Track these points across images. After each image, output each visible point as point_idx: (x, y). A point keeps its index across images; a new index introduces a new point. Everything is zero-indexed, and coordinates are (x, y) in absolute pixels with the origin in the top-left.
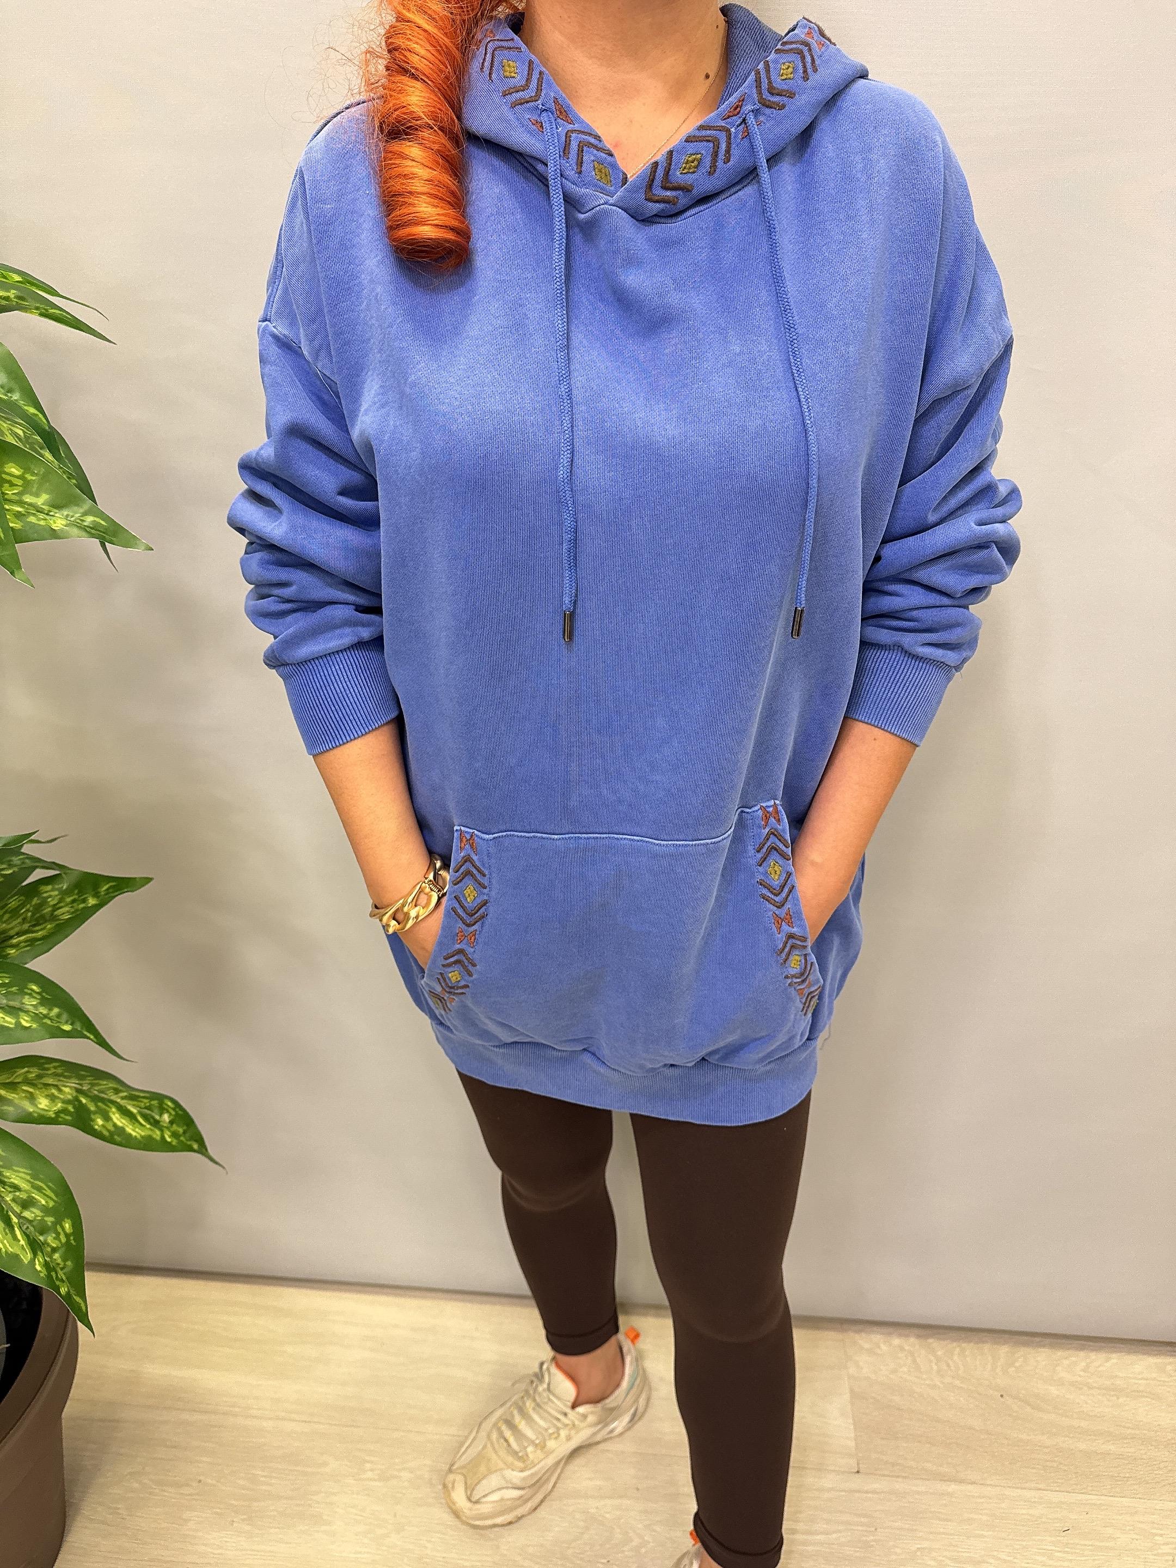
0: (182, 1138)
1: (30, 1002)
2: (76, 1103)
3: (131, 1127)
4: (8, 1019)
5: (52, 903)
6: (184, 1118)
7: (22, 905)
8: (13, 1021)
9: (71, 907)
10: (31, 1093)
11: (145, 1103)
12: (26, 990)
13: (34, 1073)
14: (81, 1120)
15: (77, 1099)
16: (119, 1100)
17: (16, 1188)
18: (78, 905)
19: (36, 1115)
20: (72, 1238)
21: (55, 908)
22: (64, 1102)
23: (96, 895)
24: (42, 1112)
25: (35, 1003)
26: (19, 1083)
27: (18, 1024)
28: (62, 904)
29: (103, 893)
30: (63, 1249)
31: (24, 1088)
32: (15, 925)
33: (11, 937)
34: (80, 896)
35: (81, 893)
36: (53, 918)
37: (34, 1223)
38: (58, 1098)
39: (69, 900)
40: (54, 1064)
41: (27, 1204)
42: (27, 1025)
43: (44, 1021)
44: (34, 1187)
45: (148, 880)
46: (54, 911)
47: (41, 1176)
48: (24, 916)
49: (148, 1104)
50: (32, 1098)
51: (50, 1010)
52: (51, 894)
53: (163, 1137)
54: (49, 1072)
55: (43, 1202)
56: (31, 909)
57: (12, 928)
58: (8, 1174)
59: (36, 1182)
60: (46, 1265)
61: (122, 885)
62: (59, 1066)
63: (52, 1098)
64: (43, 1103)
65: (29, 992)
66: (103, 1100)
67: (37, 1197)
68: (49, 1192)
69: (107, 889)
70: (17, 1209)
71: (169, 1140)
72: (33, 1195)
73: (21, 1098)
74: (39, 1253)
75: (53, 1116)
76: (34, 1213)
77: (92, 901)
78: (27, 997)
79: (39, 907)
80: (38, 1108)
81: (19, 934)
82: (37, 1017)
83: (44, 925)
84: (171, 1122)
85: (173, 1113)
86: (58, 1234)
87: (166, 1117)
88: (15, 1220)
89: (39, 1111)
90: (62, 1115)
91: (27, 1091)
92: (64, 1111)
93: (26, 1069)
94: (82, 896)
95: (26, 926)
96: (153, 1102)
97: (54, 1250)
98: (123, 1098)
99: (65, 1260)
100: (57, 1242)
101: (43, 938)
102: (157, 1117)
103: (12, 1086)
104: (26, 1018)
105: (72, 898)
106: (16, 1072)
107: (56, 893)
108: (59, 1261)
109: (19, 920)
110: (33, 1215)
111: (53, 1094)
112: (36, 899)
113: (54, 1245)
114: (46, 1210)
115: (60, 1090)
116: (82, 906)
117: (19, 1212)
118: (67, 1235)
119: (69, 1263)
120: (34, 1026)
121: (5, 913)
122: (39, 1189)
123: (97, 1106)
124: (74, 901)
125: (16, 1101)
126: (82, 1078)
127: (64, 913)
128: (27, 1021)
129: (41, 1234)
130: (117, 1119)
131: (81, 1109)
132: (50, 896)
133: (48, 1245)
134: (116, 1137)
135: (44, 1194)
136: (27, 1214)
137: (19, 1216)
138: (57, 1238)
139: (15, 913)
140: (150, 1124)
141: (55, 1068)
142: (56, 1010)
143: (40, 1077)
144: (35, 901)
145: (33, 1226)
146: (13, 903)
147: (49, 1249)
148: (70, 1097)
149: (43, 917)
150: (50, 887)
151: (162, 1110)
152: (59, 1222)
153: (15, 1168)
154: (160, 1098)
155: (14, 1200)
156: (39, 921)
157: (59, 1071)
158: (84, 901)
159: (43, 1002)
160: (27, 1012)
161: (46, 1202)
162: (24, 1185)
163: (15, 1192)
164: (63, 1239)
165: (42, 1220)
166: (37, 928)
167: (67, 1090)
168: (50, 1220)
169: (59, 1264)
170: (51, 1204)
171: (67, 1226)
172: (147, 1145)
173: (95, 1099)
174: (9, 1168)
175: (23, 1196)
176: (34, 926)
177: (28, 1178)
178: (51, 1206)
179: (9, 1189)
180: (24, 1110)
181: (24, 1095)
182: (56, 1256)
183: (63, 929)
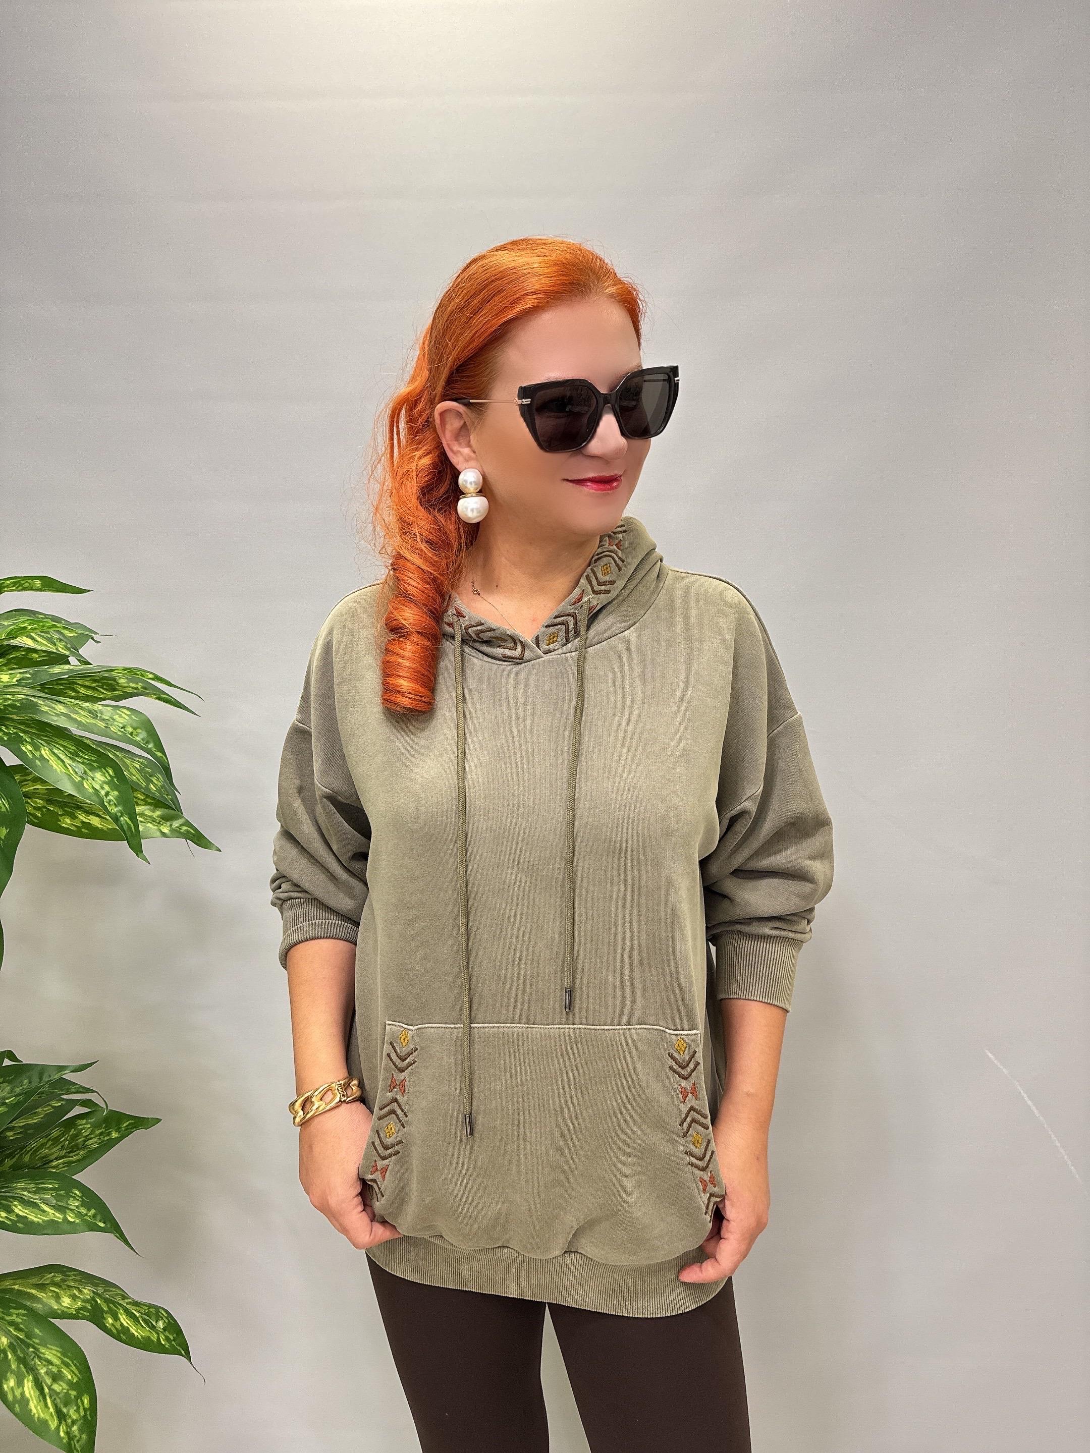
0: (173, 1343)
1: (73, 1203)
2: (93, 1302)
3: (134, 1328)
4: (57, 1215)
5: (84, 1134)
6: (173, 1327)
7: (63, 1135)
8: (61, 1217)
9: (100, 1139)
10: (57, 1293)
11: (145, 1310)
12: (71, 1194)
13: (58, 1278)
14: (96, 1317)
15: (93, 1299)
16: (125, 1305)
17: (50, 1362)
18: (104, 1137)
19: (60, 1312)
20: (88, 1413)
21: (87, 1138)
22: (83, 1301)
23: (118, 1130)
24: (65, 1310)
25: (77, 1204)
26: (47, 1284)
27: (65, 1219)
28: (92, 1136)
29: (123, 1129)
30: (80, 1423)
31: (51, 1288)
32: (55, 1151)
33: (52, 1161)
34: (106, 1130)
35: (107, 1127)
36: (84, 1147)
37: (61, 1396)
38: (79, 1297)
39: (98, 1132)
40: (73, 1273)
41: (56, 1377)
42: (72, 1220)
43: (85, 1217)
44: (63, 1363)
45: (159, 1120)
46: (85, 1141)
47: (69, 1354)
48: (62, 1144)
49: (147, 1311)
50: (57, 1298)
51: (89, 1210)
52: (85, 1126)
53: (158, 1339)
54: (71, 1278)
55: (70, 1377)
56: (69, 1138)
57: (53, 1154)
58: (43, 1351)
59: (66, 1359)
60: (67, 1434)
61: (140, 1123)
62: (78, 1274)
63: (74, 1298)
64: (66, 1301)
65: (74, 1195)
66: (113, 1303)
67: (65, 1372)
68: (74, 1369)
69: (127, 1126)
70: (49, 1381)
71: (163, 1343)
72: (62, 1369)
73: (48, 1297)
74: (63, 1422)
75: (74, 1312)
76: (61, 1386)
77: (114, 1135)
78: (71, 1199)
79: (75, 1137)
80: (61, 1304)
81: (56, 1159)
82: (79, 1215)
83: (78, 1152)
84: (165, 1329)
85: (167, 1321)
86: (78, 1407)
87: (161, 1325)
88: (47, 1390)
89: (63, 1309)
90: (82, 1312)
91: (55, 1292)
92: (83, 1308)
93: (53, 1274)
94: (108, 1129)
95: (63, 1153)
96: (151, 1310)
97: (74, 1422)
98: (127, 1304)
99: (81, 1432)
100: (77, 1414)
101: (78, 1161)
102: (154, 1324)
103: (42, 1287)
104: (71, 1215)
105: (100, 1131)
106: (44, 1276)
107: (89, 1126)
108: (76, 1433)
109: (59, 1147)
110: (61, 1388)
111: (75, 1294)
112: (73, 1130)
113: (74, 1418)
114: (70, 1384)
115: (80, 1291)
116: (108, 1138)
117: (49, 1384)
118: (85, 1410)
119: (84, 1436)
120: (77, 1221)
121: (47, 1141)
122: (67, 1365)
123: (108, 1307)
124: (101, 1134)
125: (45, 1300)
126: (96, 1285)
127: (93, 1143)
128: (72, 1217)
129: (65, 1406)
130: (124, 1320)
131: (96, 1307)
132: (84, 1128)
133: (70, 1417)
134: (122, 1335)
135: (70, 1370)
136: (56, 1387)
137: (50, 1388)
138: (77, 1411)
139: (56, 1141)
140: (149, 1327)
141: (74, 1275)
142: (93, 1211)
143: (63, 1281)
144: (72, 1132)
145: (60, 1398)
146: (55, 1133)
147: (69, 1421)
148: (89, 1297)
149: (77, 1145)
150: (84, 1121)
151: (158, 1318)
152: (79, 1397)
153: (49, 1346)
154: (157, 1308)
155: (46, 1373)
156: (73, 1149)
157: (78, 1278)
158: (109, 1134)
159: (83, 1204)
160: (72, 1210)
161: (72, 1377)
162: (56, 1361)
163: (48, 1365)
164: (82, 1413)
165: (67, 1394)
166: (72, 1154)
167: (86, 1291)
168: (73, 1393)
169: (76, 1436)
170: (75, 1380)
171: (86, 1401)
172: (146, 1345)
173: (107, 1301)
174: (45, 1346)
175: (55, 1370)
176: (69, 1153)
177: (59, 1355)
178: (75, 1381)
179: (44, 1363)
180: (51, 1308)
181: (51, 1294)
182: (75, 1428)
183: (93, 1155)
